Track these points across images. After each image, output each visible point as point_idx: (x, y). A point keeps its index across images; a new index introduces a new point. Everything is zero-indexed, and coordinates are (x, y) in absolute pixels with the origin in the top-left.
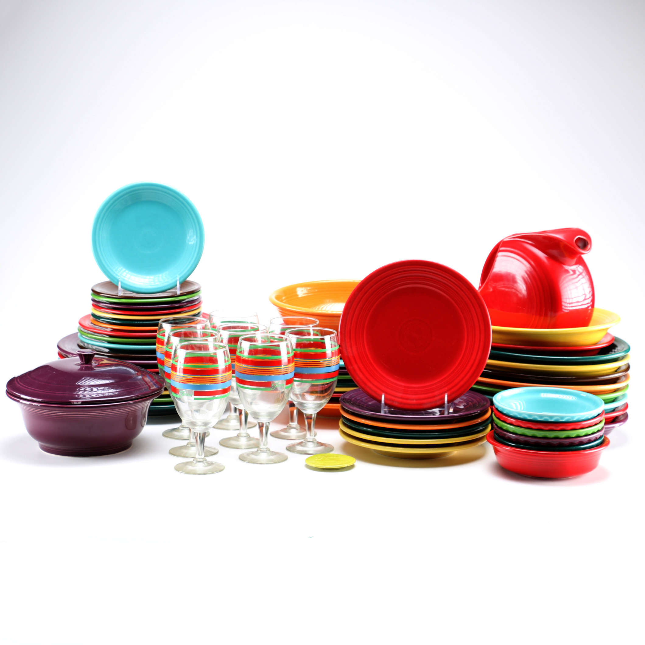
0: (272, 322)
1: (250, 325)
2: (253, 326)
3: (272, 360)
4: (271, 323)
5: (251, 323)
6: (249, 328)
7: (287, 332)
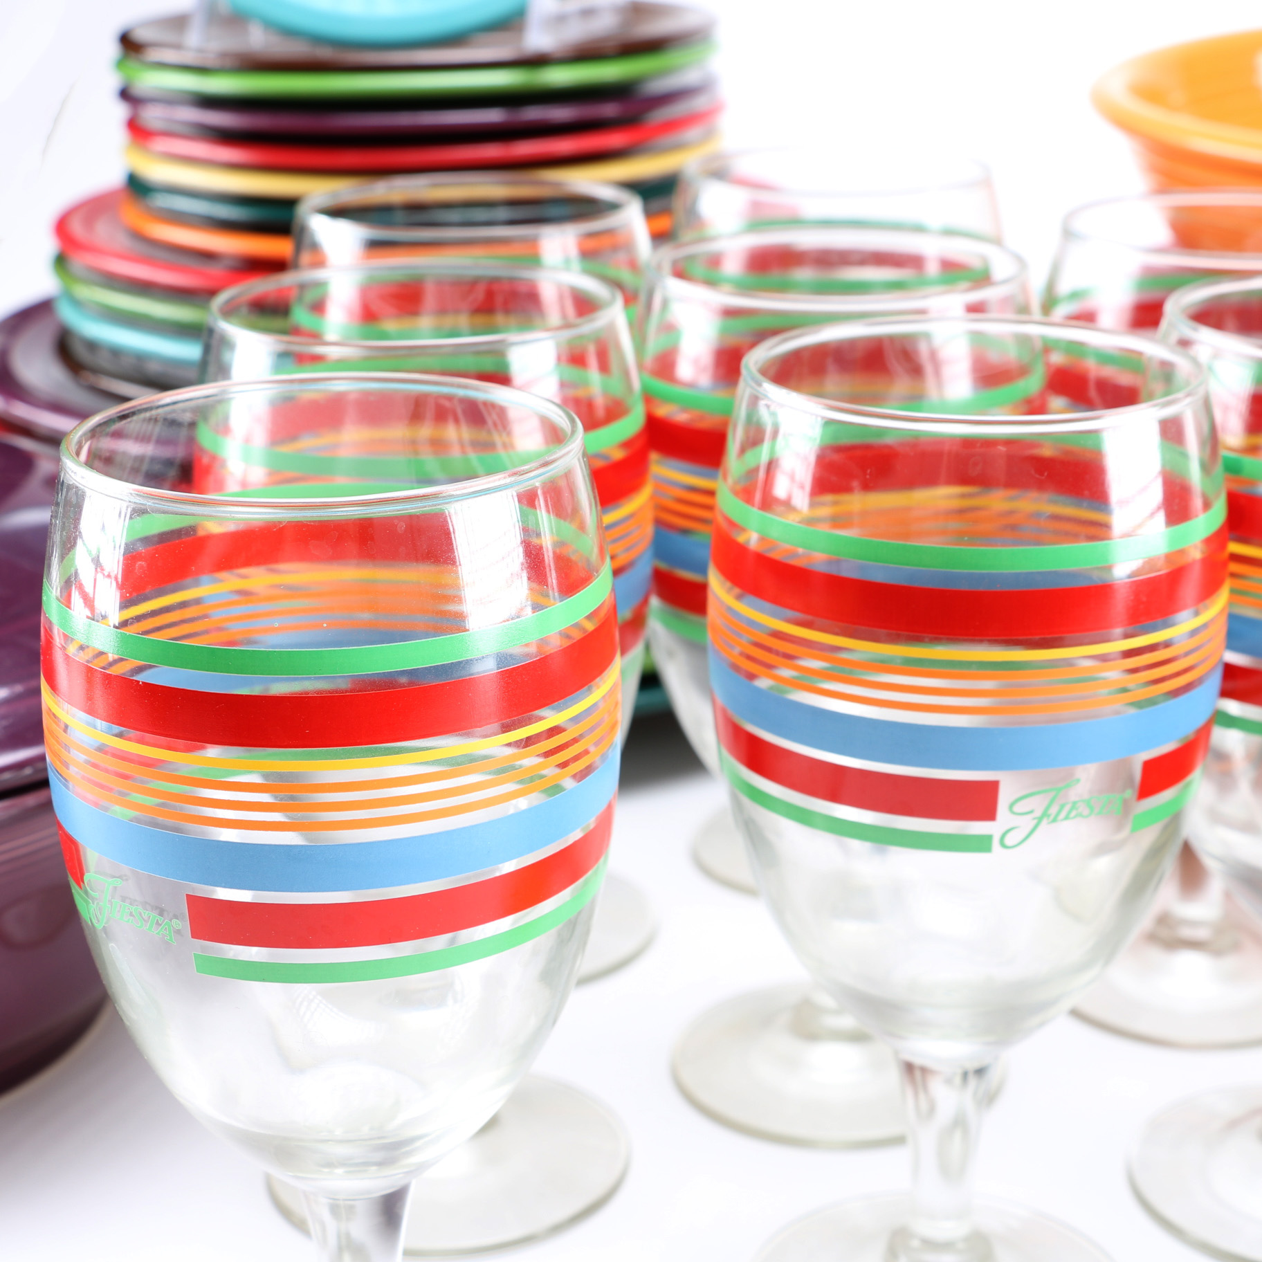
0: (1079, 225)
1: (931, 248)
2: (960, 249)
3: (1017, 575)
4: (1068, 234)
5: (949, 232)
6: (932, 269)
7: (1176, 306)
